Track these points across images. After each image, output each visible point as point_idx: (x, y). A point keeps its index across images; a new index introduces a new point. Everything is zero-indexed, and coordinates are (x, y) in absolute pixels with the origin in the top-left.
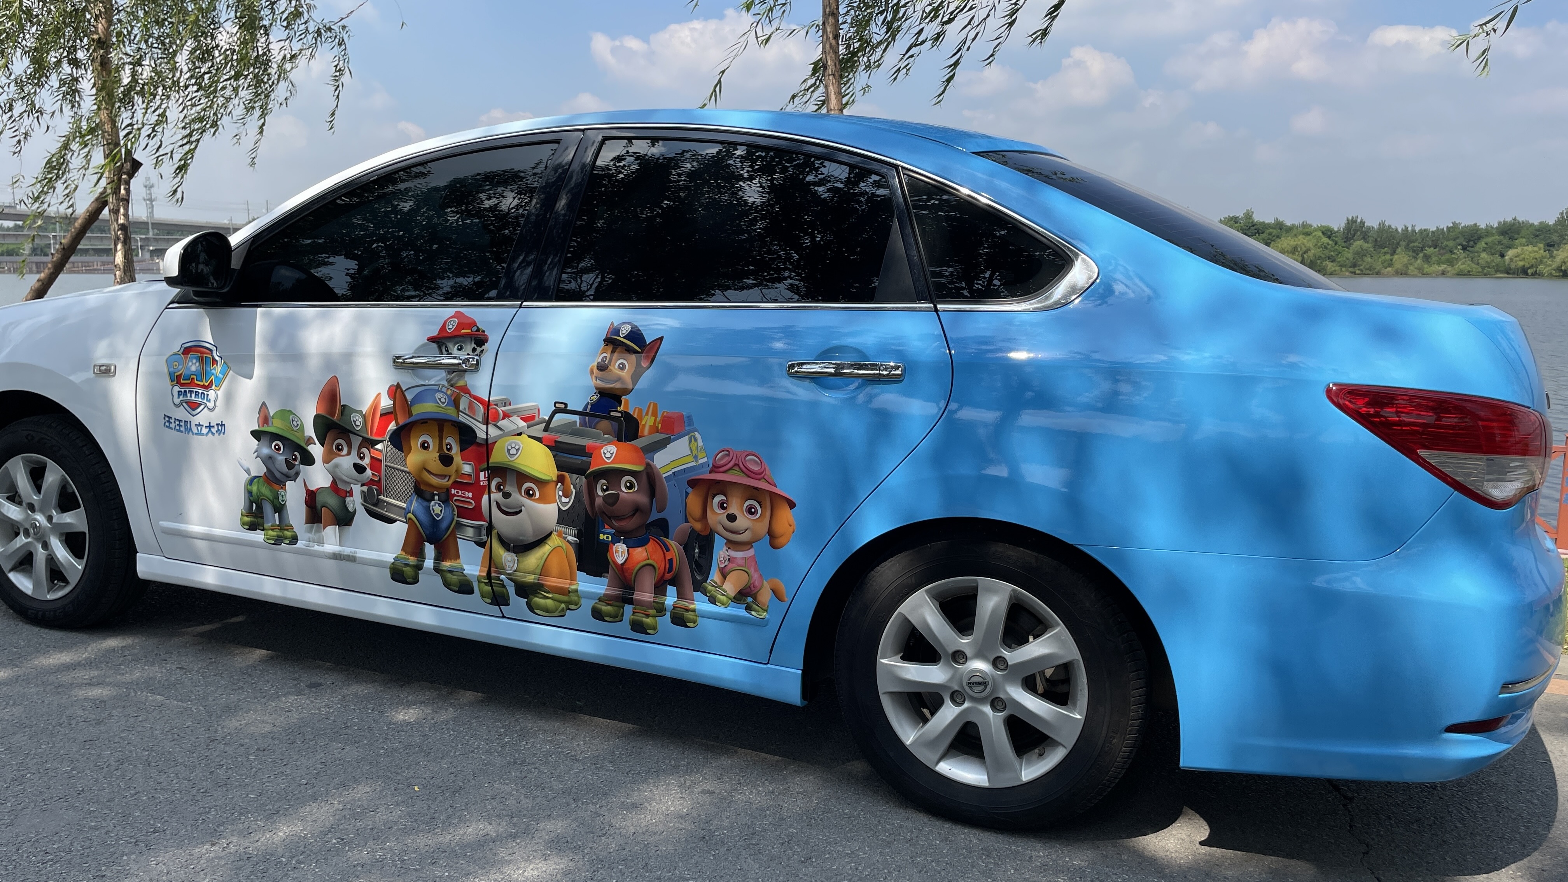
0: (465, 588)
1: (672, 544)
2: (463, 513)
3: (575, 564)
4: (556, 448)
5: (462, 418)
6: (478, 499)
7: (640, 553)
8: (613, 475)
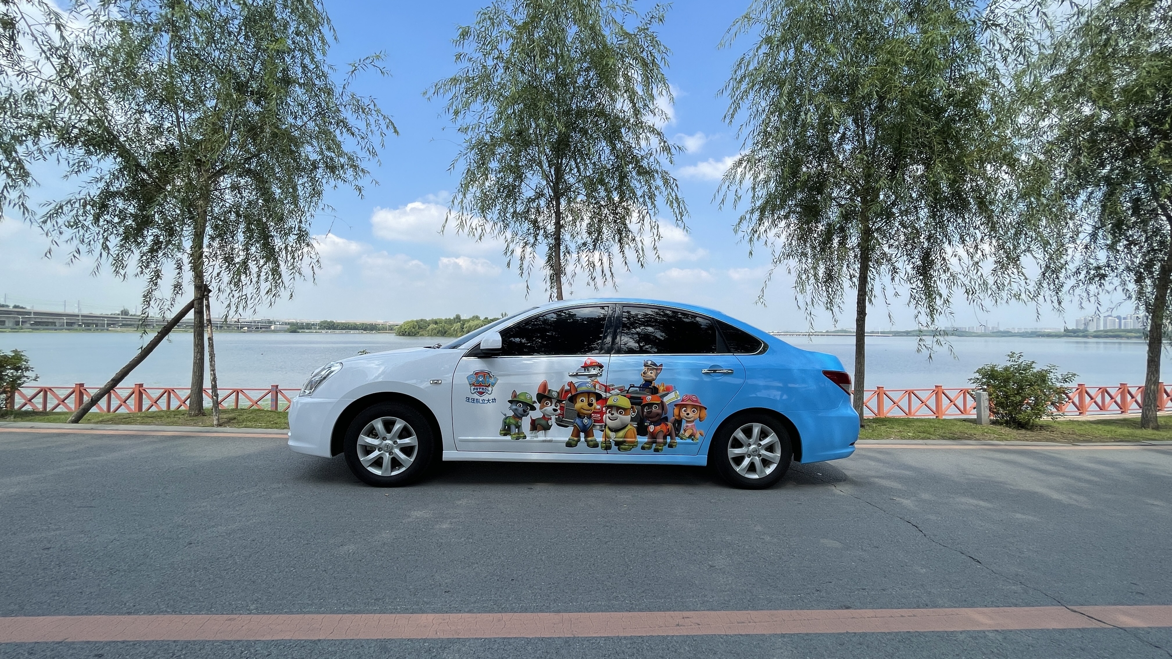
0: (596, 445)
1: (669, 424)
2: (596, 421)
3: (636, 433)
4: (631, 398)
5: (597, 391)
6: (602, 416)
7: (658, 428)
8: (650, 405)
